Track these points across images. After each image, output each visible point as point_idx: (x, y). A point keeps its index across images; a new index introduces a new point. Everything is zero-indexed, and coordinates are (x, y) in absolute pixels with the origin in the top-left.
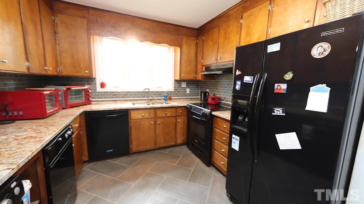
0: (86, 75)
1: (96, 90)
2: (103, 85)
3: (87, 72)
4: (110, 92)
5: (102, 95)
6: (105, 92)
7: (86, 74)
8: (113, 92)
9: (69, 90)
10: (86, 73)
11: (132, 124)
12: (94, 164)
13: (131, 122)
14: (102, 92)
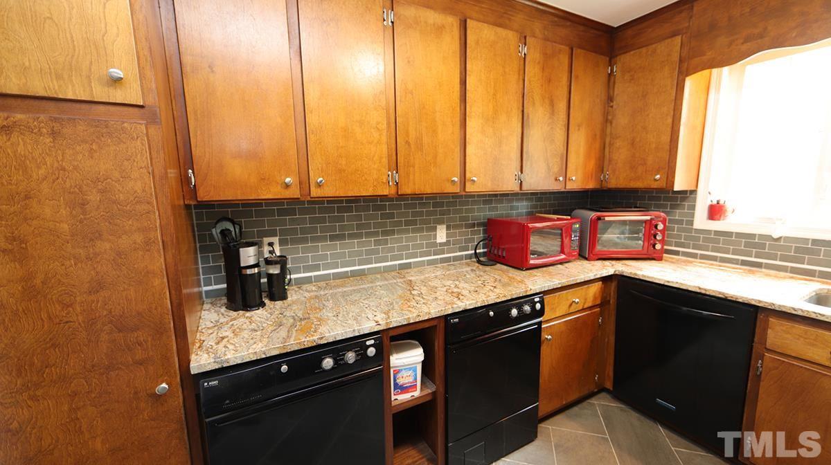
0: (655, 185)
1: (691, 223)
2: (715, 211)
3: (658, 177)
4: (739, 235)
5: (705, 240)
6: (717, 233)
7: (656, 183)
8: (752, 236)
9: (599, 221)
10: (656, 180)
11: (765, 364)
12: (622, 410)
13: (762, 357)
14: (709, 232)
